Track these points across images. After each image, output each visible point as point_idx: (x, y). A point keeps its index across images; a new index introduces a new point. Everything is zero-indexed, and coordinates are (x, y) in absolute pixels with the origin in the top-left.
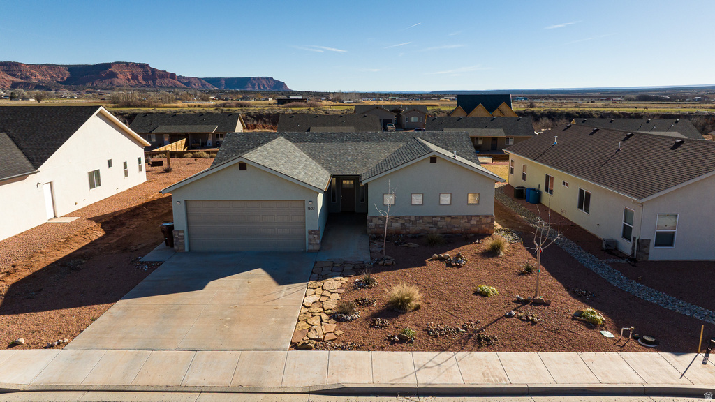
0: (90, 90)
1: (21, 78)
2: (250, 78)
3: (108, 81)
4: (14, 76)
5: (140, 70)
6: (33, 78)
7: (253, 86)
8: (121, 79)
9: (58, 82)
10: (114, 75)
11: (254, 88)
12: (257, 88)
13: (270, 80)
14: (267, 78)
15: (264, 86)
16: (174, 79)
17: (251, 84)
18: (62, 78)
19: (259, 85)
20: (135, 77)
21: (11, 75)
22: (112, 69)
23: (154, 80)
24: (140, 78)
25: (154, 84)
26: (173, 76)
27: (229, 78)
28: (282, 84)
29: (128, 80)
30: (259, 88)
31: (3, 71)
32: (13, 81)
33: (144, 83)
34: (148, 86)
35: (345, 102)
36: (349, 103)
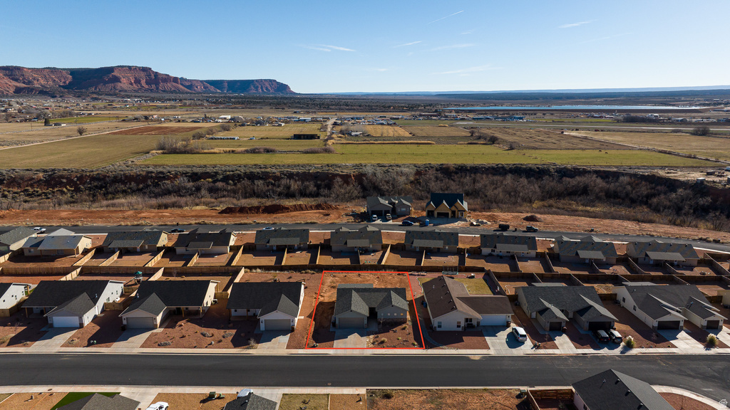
0: (95, 96)
1: (24, 83)
2: (253, 81)
3: (111, 85)
4: (16, 80)
5: (143, 74)
6: (35, 82)
7: (256, 88)
8: (124, 84)
9: (60, 86)
10: (117, 80)
11: (257, 90)
12: (260, 91)
13: (273, 83)
14: (270, 81)
15: (267, 89)
16: (177, 83)
17: (254, 87)
18: (65, 82)
19: (262, 88)
20: (137, 81)
21: (13, 79)
22: (116, 73)
23: (157, 84)
24: (143, 82)
25: (157, 88)
26: (175, 80)
27: (231, 81)
28: (283, 87)
29: (131, 84)
30: (262, 90)
31: (5, 75)
32: (16, 87)
33: (147, 87)
34: (151, 90)
35: (353, 134)
36: (356, 135)
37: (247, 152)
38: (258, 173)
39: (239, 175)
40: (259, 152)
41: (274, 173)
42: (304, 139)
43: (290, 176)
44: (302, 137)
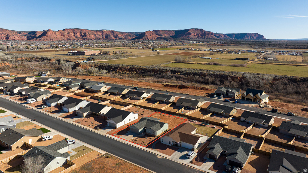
0: (181, 40)
1: (160, 36)
2: (247, 34)
3: (187, 36)
4: (158, 35)
5: (200, 32)
6: (163, 35)
7: (248, 37)
8: (192, 36)
9: (171, 36)
10: (190, 34)
11: (248, 38)
12: (250, 38)
13: (256, 34)
14: (255, 33)
15: (253, 37)
16: (213, 35)
17: (247, 36)
18: (172, 35)
19: (250, 37)
20: (197, 34)
21: (157, 34)
22: (190, 32)
23: (205, 35)
24: (200, 35)
25: (205, 37)
26: (212, 34)
27: (237, 34)
28: (261, 37)
29: (195, 36)
30: (251, 38)
31: (155, 33)
32: (157, 37)
33: (201, 37)
34: (202, 38)
35: (268, 59)
36: (269, 60)
37: (206, 64)
38: (198, 73)
39: (190, 73)
40: (211, 65)
41: (205, 73)
42: (241, 60)
43: (211, 75)
44: (240, 59)
